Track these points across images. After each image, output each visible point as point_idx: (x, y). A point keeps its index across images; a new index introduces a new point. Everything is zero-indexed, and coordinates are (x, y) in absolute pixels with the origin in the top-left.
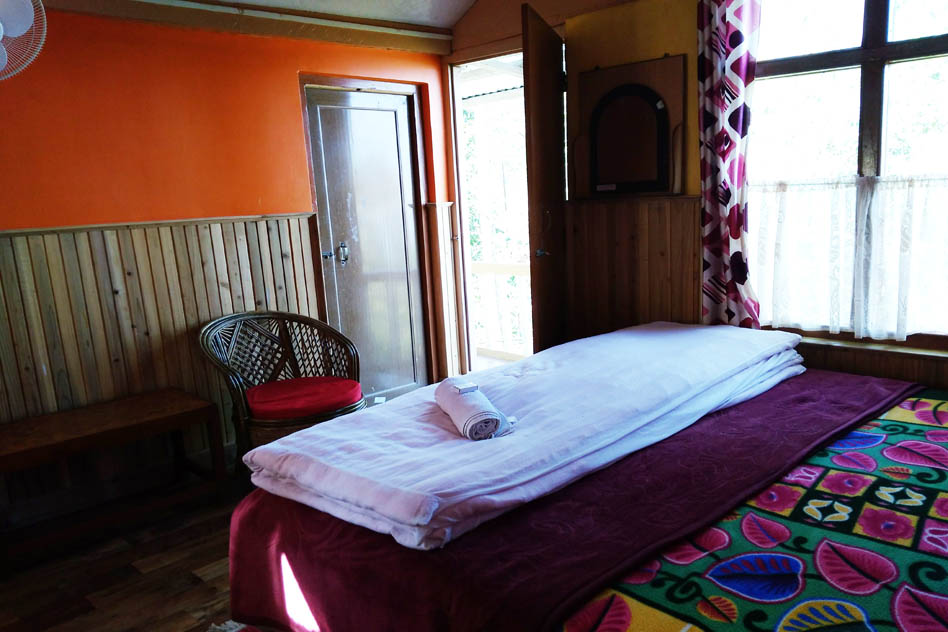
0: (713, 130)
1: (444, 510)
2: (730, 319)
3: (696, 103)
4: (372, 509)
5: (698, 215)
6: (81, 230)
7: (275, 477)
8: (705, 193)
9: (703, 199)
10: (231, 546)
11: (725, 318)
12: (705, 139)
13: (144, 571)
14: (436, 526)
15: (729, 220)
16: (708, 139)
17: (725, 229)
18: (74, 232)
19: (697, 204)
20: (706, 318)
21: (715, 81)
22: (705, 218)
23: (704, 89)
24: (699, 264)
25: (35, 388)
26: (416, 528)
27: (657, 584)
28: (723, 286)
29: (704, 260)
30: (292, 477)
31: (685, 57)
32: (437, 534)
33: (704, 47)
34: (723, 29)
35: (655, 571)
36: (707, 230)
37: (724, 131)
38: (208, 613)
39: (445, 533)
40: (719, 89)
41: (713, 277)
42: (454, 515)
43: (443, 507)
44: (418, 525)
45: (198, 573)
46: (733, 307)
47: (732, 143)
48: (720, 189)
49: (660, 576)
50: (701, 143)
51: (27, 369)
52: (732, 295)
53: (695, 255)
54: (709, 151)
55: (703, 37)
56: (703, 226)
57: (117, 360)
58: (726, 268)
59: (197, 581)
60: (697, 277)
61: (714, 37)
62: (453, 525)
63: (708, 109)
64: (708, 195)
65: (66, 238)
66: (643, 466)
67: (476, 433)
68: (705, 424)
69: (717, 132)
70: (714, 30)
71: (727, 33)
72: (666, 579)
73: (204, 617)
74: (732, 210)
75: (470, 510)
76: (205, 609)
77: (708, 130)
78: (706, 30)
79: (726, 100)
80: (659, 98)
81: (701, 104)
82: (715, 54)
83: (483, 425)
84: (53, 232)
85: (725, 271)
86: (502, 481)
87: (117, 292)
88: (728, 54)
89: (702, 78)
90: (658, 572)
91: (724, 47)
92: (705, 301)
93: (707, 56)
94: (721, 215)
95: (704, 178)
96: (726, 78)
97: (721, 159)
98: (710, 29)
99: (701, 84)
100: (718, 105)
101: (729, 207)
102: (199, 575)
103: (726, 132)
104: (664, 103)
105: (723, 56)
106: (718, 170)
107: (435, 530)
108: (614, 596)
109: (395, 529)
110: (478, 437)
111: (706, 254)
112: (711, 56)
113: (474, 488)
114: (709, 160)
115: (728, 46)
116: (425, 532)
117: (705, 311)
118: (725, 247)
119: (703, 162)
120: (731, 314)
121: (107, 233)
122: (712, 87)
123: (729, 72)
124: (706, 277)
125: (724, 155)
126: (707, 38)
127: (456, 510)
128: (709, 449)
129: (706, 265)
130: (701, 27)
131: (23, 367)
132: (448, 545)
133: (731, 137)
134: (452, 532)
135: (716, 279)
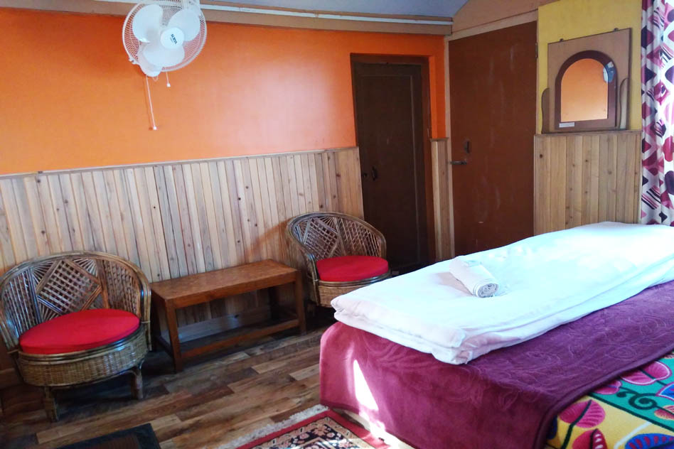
0: (652, 82)
1: (468, 339)
2: (663, 220)
3: (639, 63)
4: (420, 337)
5: (640, 145)
6: (220, 160)
7: (351, 315)
8: (645, 129)
9: (643, 133)
10: (321, 358)
11: (659, 219)
12: (646, 89)
13: (260, 372)
14: (463, 349)
15: (664, 148)
16: (648, 89)
17: (661, 155)
18: (217, 162)
19: (639, 136)
20: (644, 220)
21: (655, 47)
22: (645, 146)
23: (646, 52)
24: (639, 180)
25: (193, 257)
26: (451, 350)
27: (621, 395)
28: (658, 196)
29: (643, 177)
30: (364, 316)
31: (630, 30)
32: (464, 355)
33: (647, 23)
34: (662, 8)
35: (618, 387)
36: (646, 155)
37: (660, 83)
38: (302, 399)
39: (468, 354)
40: (657, 53)
41: (650, 190)
42: (474, 343)
43: (468, 337)
44: (453, 348)
45: (293, 375)
46: (666, 211)
47: (667, 92)
48: (658, 126)
49: (622, 390)
50: (643, 92)
51: (189, 245)
52: (665, 203)
53: (636, 173)
54: (649, 97)
55: (646, 16)
56: (643, 151)
57: (239, 242)
58: (661, 183)
59: (292, 380)
60: (637, 190)
61: (655, 14)
62: (474, 350)
63: (649, 67)
64: (648, 130)
65: (212, 165)
66: (603, 321)
67: (483, 293)
68: (647, 294)
69: (655, 84)
70: (655, 9)
71: (666, 12)
72: (628, 392)
73: (300, 402)
74: (667, 140)
75: (485, 341)
76: (300, 397)
77: (649, 82)
78: (649, 10)
79: (663, 60)
80: (610, 60)
81: (643, 64)
82: (655, 27)
83: (487, 287)
84: (205, 161)
85: (660, 185)
86: (505, 324)
87: (240, 199)
88: (666, 26)
89: (644, 44)
90: (620, 387)
91: (663, 21)
92: (643, 207)
93: (649, 28)
94: (658, 144)
95: (644, 116)
96: (664, 44)
97: (658, 103)
98: (653, 8)
99: (643, 49)
100: (657, 64)
101: (665, 137)
102: (294, 377)
103: (663, 84)
104: (613, 63)
105: (662, 28)
106: (656, 111)
107: (462, 351)
108: (591, 401)
109: (434, 350)
110: (483, 295)
111: (645, 172)
112: (652, 28)
113: (487, 327)
114: (648, 104)
115: (666, 20)
116: (456, 353)
117: (643, 214)
118: (660, 167)
119: (644, 106)
120: (663, 217)
121: (235, 162)
122: (652, 52)
123: (666, 39)
124: (644, 189)
125: (661, 100)
126: (649, 15)
127: (476, 340)
128: (651, 311)
129: (645, 181)
130: (645, 7)
131: (187, 245)
132: (469, 362)
133: (667, 87)
134: (473, 354)
135: (653, 191)
